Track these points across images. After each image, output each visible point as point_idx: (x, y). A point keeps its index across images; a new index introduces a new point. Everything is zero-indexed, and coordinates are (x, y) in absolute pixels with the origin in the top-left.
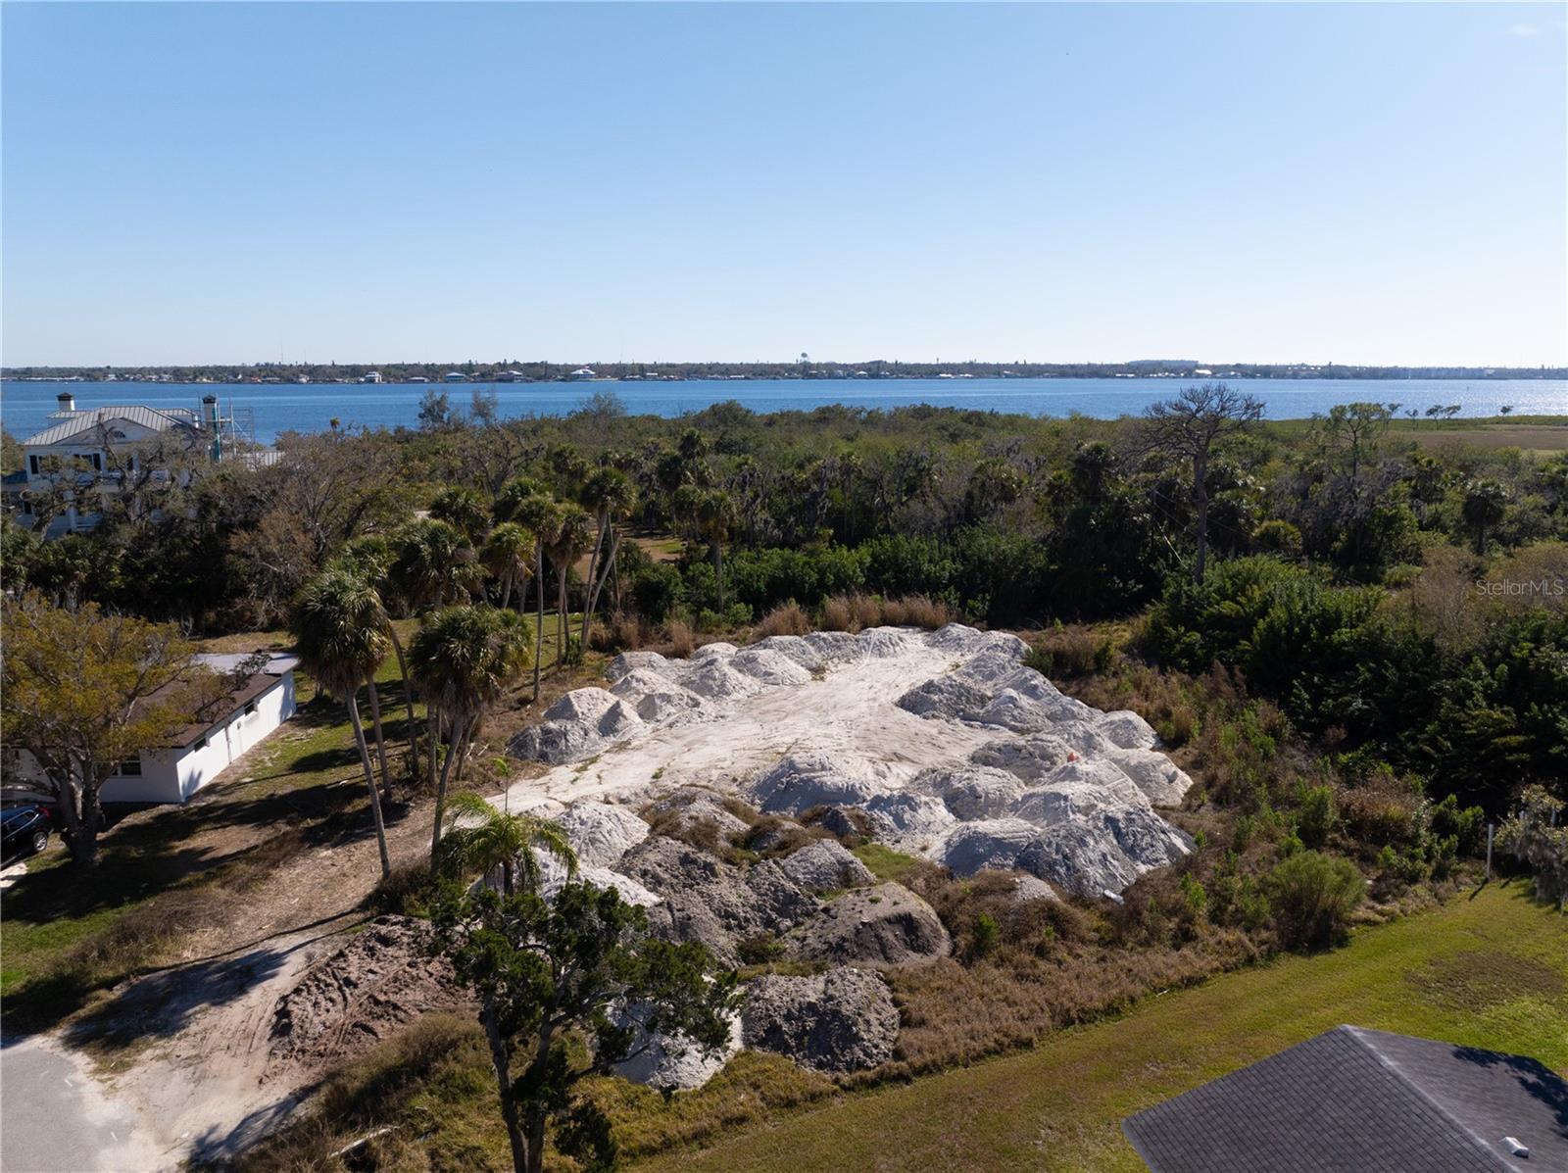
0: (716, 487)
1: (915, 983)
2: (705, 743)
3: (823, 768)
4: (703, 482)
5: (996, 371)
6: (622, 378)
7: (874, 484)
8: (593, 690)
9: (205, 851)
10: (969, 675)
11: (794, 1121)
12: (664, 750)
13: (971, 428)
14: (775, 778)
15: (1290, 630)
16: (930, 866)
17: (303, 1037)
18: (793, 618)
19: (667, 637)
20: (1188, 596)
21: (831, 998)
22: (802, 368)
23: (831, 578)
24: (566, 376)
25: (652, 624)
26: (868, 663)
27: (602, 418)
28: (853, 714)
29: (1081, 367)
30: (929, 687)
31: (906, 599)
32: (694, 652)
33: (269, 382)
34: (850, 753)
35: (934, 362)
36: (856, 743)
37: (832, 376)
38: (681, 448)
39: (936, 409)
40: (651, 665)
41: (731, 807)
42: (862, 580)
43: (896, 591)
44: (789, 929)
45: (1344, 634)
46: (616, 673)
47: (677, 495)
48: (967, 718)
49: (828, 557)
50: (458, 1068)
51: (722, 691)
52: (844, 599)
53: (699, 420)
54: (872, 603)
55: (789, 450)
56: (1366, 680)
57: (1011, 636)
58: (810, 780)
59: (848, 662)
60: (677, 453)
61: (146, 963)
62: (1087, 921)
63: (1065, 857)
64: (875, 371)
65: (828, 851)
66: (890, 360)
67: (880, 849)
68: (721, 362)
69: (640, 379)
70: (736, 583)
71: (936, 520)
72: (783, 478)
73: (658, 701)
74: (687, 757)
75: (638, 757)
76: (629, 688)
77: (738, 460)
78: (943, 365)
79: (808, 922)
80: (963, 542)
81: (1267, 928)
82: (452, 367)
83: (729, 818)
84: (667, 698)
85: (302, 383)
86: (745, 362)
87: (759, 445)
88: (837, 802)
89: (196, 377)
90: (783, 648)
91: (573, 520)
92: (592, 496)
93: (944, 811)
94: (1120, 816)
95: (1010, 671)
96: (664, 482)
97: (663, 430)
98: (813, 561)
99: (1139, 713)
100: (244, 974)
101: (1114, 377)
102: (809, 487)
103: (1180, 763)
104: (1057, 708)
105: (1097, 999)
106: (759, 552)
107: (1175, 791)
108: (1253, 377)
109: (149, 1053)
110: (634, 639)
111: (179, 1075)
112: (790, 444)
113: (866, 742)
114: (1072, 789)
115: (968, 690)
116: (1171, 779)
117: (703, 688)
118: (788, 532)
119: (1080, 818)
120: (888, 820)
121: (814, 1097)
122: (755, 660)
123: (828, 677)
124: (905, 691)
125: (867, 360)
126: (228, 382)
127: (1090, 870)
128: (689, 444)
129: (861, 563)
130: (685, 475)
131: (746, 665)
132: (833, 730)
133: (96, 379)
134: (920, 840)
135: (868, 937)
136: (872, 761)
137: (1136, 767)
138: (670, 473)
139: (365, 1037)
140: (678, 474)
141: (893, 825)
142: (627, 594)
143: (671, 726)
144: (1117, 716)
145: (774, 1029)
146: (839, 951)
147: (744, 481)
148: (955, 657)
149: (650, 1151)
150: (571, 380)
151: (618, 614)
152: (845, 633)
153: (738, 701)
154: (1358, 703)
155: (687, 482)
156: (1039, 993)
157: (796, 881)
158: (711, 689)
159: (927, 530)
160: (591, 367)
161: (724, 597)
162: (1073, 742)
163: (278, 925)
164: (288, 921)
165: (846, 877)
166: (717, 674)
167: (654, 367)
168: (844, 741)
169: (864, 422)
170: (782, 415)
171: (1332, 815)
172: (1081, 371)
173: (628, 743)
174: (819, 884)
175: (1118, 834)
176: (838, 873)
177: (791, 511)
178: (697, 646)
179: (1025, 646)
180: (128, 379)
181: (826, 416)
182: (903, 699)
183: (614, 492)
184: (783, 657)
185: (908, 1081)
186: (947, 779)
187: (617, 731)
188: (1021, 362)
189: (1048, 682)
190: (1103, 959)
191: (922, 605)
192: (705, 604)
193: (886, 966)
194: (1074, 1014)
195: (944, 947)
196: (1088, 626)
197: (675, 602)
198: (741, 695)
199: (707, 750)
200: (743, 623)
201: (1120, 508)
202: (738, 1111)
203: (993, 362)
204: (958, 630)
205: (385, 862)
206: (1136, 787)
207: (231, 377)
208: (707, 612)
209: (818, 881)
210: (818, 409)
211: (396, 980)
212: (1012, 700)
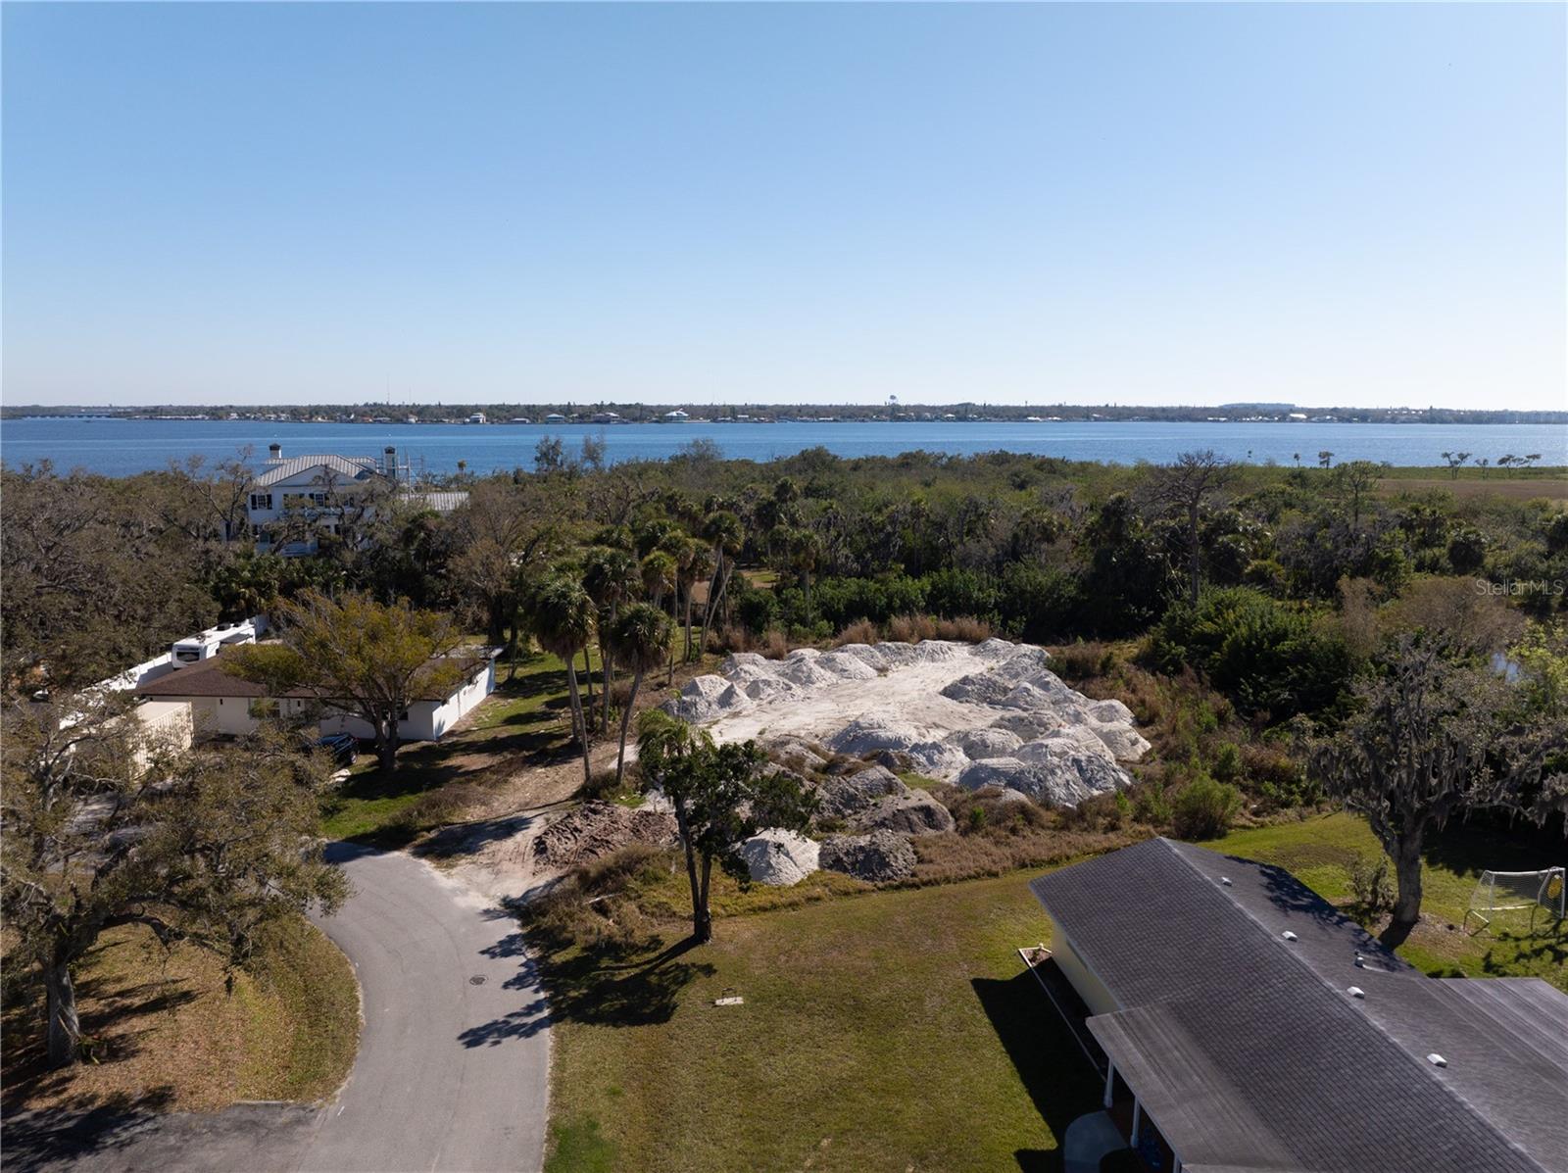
0: (805, 527)
1: (929, 843)
2: (795, 714)
3: (880, 727)
4: (794, 523)
5: (1084, 414)
6: (714, 420)
7: (940, 526)
8: (713, 677)
9: (460, 767)
10: (1000, 675)
11: (847, 902)
12: (766, 718)
13: (1041, 475)
14: (846, 732)
15: (1249, 643)
16: (948, 785)
17: (555, 854)
18: (866, 632)
19: (766, 645)
20: (1182, 619)
21: (874, 843)
22: (890, 411)
23: (897, 602)
24: (661, 417)
25: (755, 633)
26: (923, 667)
27: (699, 462)
28: (906, 698)
29: (1172, 410)
30: (965, 680)
31: (957, 619)
32: (787, 655)
33: (380, 422)
34: (901, 723)
35: (1023, 405)
36: (907, 716)
37: (919, 418)
38: (776, 494)
39: (1014, 456)
40: (754, 663)
41: (815, 750)
42: (923, 604)
43: (949, 615)
44: (850, 815)
45: (1286, 645)
46: (728, 668)
47: (773, 533)
48: (992, 703)
49: (896, 585)
50: (651, 868)
51: (808, 681)
52: (907, 618)
53: (789, 465)
54: (930, 622)
55: (871, 495)
56: (1294, 679)
57: (1037, 648)
58: (870, 734)
59: (907, 665)
60: (773, 498)
61: (447, 820)
62: (1048, 816)
63: (1040, 780)
64: (963, 413)
65: (879, 772)
66: (979, 402)
67: (916, 777)
68: (811, 404)
69: (731, 421)
70: (821, 604)
71: (988, 557)
72: (862, 520)
73: (761, 685)
74: (782, 722)
75: (747, 721)
76: (738, 678)
77: (825, 503)
78: (1032, 407)
79: (863, 812)
80: (1007, 574)
81: (1169, 825)
82: (550, 409)
83: (812, 755)
84: (768, 683)
85: (411, 423)
86: (834, 404)
87: (844, 490)
88: (888, 748)
89: (311, 417)
90: (856, 653)
91: (701, 551)
92: (710, 533)
93: (963, 756)
94: (1083, 758)
95: (1031, 672)
96: (761, 523)
97: (756, 474)
98: (883, 588)
99: (1125, 702)
100: (509, 828)
101: (1206, 420)
102: (884, 527)
103: (1146, 735)
104: (1060, 697)
105: (1045, 856)
106: (840, 580)
107: (1135, 751)
108: (1349, 421)
109: (463, 861)
110: (741, 645)
111: (484, 872)
112: (872, 489)
113: (914, 716)
114: (1054, 743)
115: (994, 683)
116: (1134, 743)
117: (795, 678)
118: (865, 566)
119: (1056, 760)
120: (922, 759)
121: (860, 891)
122: (834, 660)
123: (890, 674)
124: (948, 683)
125: (956, 402)
126: (341, 422)
127: (1057, 790)
128: (783, 491)
129: (922, 591)
130: (779, 517)
131: (827, 664)
132: (890, 708)
133: (220, 418)
134: (943, 771)
135: (901, 818)
136: (916, 727)
137: (1107, 733)
138: (766, 515)
139: (591, 855)
140: (773, 516)
141: (926, 763)
142: (733, 612)
143: (770, 703)
144: (1104, 703)
145: (838, 860)
146: (882, 824)
147: (829, 523)
148: (993, 663)
149: (765, 910)
150: (665, 422)
151: (727, 627)
152: (905, 644)
153: (821, 689)
154: (1286, 695)
155: (781, 523)
156: (1007, 851)
157: (857, 789)
158: (800, 679)
159: (979, 566)
160: (684, 408)
161: (811, 616)
162: (1066, 717)
163: (520, 805)
164: (527, 804)
165: (890, 788)
166: (805, 669)
167: (745, 409)
168: (898, 715)
169: (945, 468)
170: (867, 460)
171: (1237, 763)
172: (1171, 416)
173: (740, 712)
174: (872, 790)
175: (1081, 770)
176: (885, 785)
177: (869, 548)
178: (789, 651)
179: (1047, 654)
180: (248, 418)
181: (909, 462)
182: (945, 689)
183: (727, 530)
184: (855, 659)
185: (918, 888)
186: (967, 735)
187: (731, 704)
188: (1112, 404)
189: (1058, 679)
190: (1054, 836)
191: (969, 624)
192: (796, 620)
193: (911, 835)
194: (1027, 862)
195: (951, 827)
196: (1105, 644)
197: (772, 618)
198: (823, 684)
199: (797, 718)
200: (825, 636)
201: (1138, 550)
202: (816, 895)
203: (1084, 404)
204: (996, 643)
205: (587, 769)
206: (1105, 747)
207: (344, 417)
208: (797, 626)
209: (871, 789)
210: (901, 454)
211: (605, 829)
212: (1027, 690)
